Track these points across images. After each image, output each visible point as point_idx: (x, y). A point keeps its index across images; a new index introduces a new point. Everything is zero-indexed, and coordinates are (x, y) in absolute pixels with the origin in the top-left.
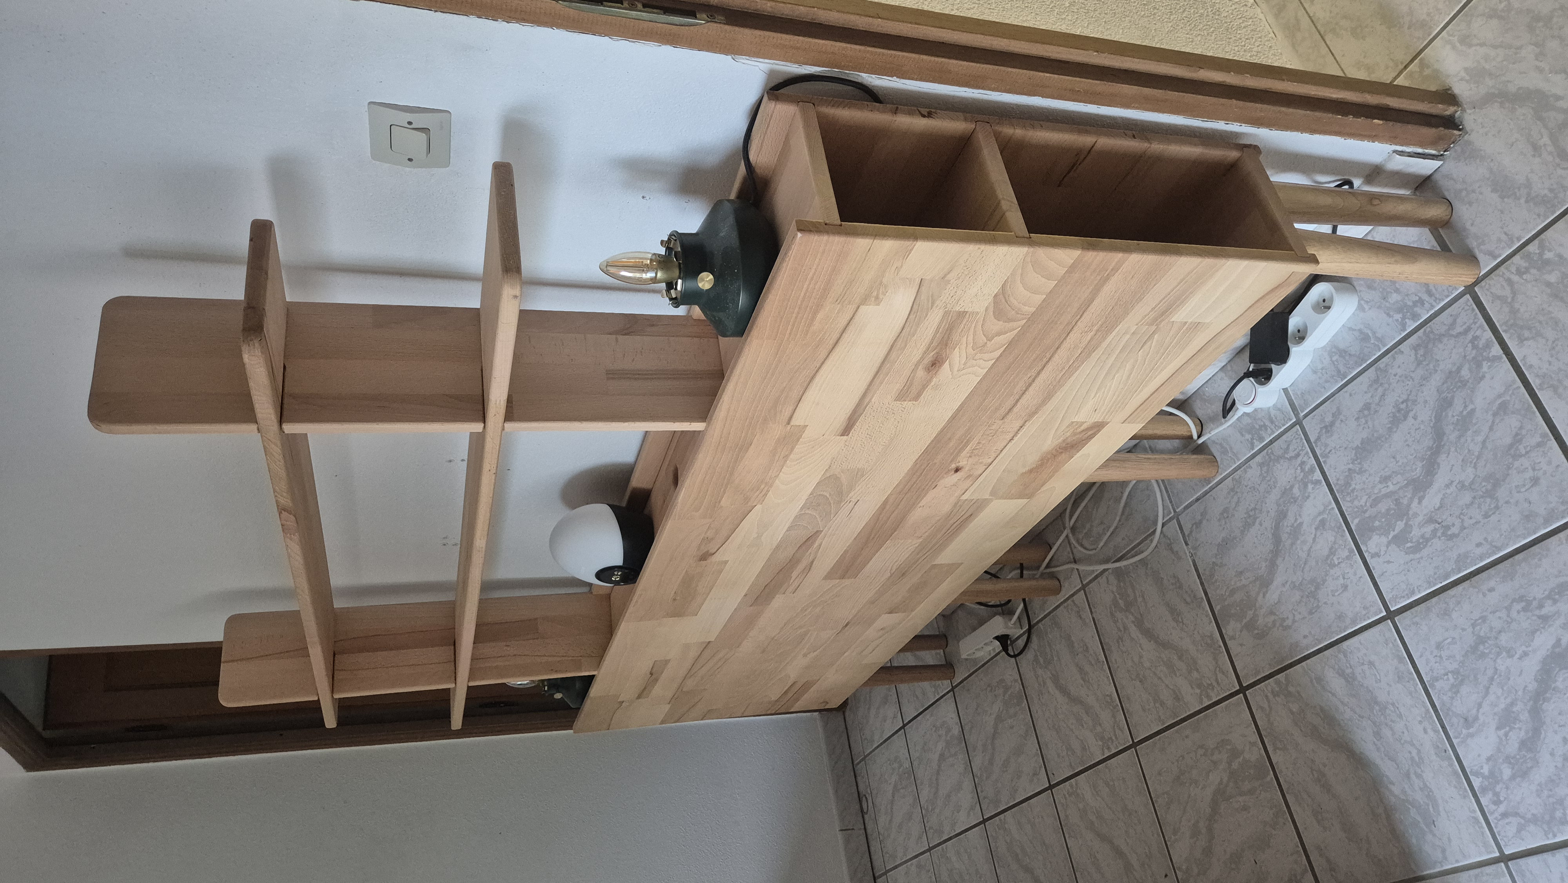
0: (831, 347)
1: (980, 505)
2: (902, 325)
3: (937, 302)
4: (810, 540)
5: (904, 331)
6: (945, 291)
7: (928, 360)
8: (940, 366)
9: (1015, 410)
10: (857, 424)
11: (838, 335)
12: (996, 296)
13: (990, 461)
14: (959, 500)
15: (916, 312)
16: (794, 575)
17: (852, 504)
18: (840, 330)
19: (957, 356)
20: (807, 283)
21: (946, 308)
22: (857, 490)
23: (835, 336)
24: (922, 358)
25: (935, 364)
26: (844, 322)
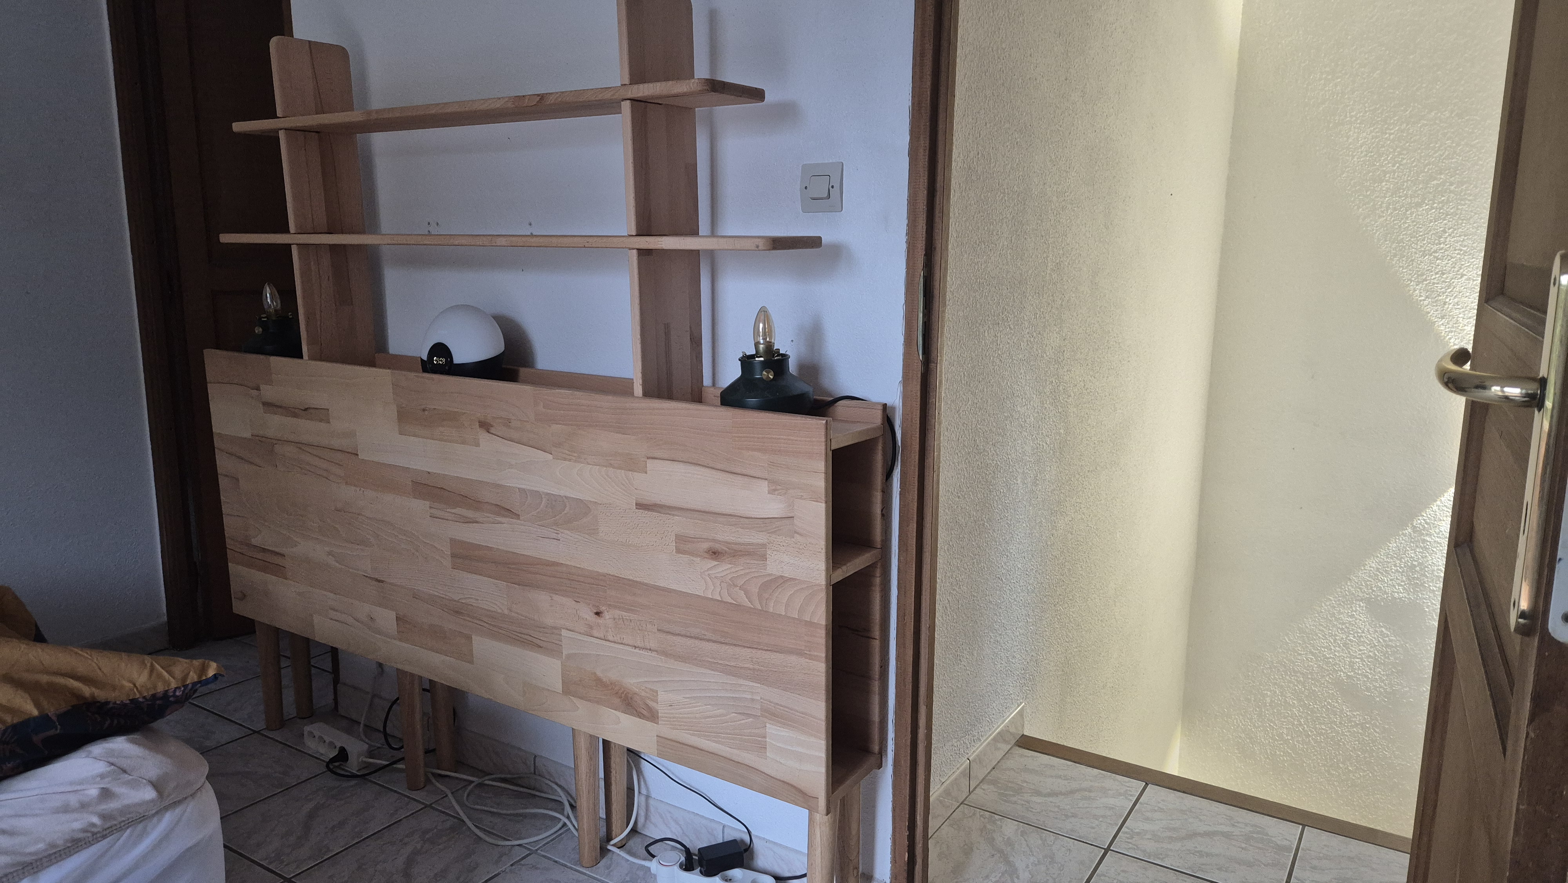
0: (728, 470)
1: (554, 650)
2: (751, 516)
3: (774, 536)
4: (509, 512)
5: (745, 520)
6: (784, 538)
7: (717, 546)
8: (712, 559)
9: (669, 637)
10: (649, 513)
11: (739, 472)
12: (782, 576)
13: (611, 638)
14: (560, 629)
15: (765, 523)
16: (458, 510)
17: (554, 535)
18: (744, 471)
19: (724, 569)
20: (785, 437)
21: (769, 543)
22: (572, 535)
23: (738, 470)
24: (719, 542)
25: (715, 554)
26: (752, 473)
